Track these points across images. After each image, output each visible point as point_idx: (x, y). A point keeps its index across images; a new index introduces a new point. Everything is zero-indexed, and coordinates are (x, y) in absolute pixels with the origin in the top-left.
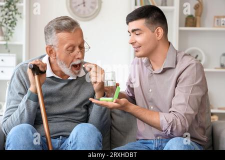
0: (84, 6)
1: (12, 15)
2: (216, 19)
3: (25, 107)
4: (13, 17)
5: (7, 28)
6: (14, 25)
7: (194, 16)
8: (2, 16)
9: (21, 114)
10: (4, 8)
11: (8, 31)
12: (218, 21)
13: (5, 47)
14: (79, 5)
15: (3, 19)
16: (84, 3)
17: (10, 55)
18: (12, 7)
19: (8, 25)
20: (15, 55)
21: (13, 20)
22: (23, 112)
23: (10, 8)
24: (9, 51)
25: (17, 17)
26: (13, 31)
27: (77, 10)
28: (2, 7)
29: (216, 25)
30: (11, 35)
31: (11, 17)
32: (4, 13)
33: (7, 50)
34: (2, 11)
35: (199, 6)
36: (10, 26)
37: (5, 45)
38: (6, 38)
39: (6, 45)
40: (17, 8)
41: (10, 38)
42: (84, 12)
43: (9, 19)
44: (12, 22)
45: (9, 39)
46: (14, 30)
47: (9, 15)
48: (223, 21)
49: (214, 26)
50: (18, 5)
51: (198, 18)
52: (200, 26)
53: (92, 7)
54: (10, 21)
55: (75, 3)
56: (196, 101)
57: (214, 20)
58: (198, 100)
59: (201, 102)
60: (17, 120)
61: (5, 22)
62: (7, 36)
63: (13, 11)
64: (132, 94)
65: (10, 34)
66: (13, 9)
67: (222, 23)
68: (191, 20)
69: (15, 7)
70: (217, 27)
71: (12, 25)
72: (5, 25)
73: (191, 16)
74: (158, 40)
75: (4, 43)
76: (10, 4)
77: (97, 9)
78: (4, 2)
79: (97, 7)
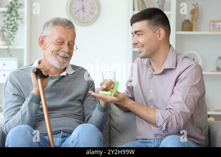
0: (84, 11)
1: (14, 20)
2: (212, 24)
3: (27, 108)
4: (15, 23)
5: (9, 33)
6: (16, 30)
7: (191, 20)
8: (4, 21)
9: (23, 116)
10: (6, 14)
11: (10, 36)
12: (213, 25)
13: (7, 51)
14: (78, 11)
15: (5, 25)
16: (83, 9)
17: (12, 59)
18: (14, 13)
19: (10, 30)
20: (16, 59)
21: (14, 25)
22: (25, 114)
23: (12, 14)
24: (11, 56)
25: (19, 22)
26: (14, 36)
27: (77, 16)
28: (4, 12)
29: (212, 29)
30: (13, 40)
31: (13, 22)
32: (6, 18)
33: (9, 54)
34: (4, 16)
35: (195, 11)
36: (12, 31)
37: (6, 49)
38: (7, 42)
39: (8, 49)
40: (18, 13)
41: (12, 42)
42: (84, 17)
43: (11, 25)
44: (14, 27)
45: (10, 44)
46: (15, 34)
47: (11, 21)
48: (219, 25)
49: (210, 31)
50: (19, 10)
51: (194, 22)
52: (196, 31)
53: (91, 13)
54: (11, 26)
55: (75, 8)
56: (192, 101)
57: (210, 24)
58: (194, 100)
59: (198, 102)
60: (19, 121)
61: (7, 27)
62: (9, 41)
63: (14, 17)
64: (132, 95)
65: (11, 38)
66: (15, 14)
67: (218, 27)
68: (188, 25)
69: (16, 12)
70: (212, 31)
71: (13, 30)
72: (6, 30)
73: (188, 21)
74: (160, 41)
75: (6, 47)
76: (11, 9)
77: (96, 15)
78: (6, 7)
79: (96, 13)
